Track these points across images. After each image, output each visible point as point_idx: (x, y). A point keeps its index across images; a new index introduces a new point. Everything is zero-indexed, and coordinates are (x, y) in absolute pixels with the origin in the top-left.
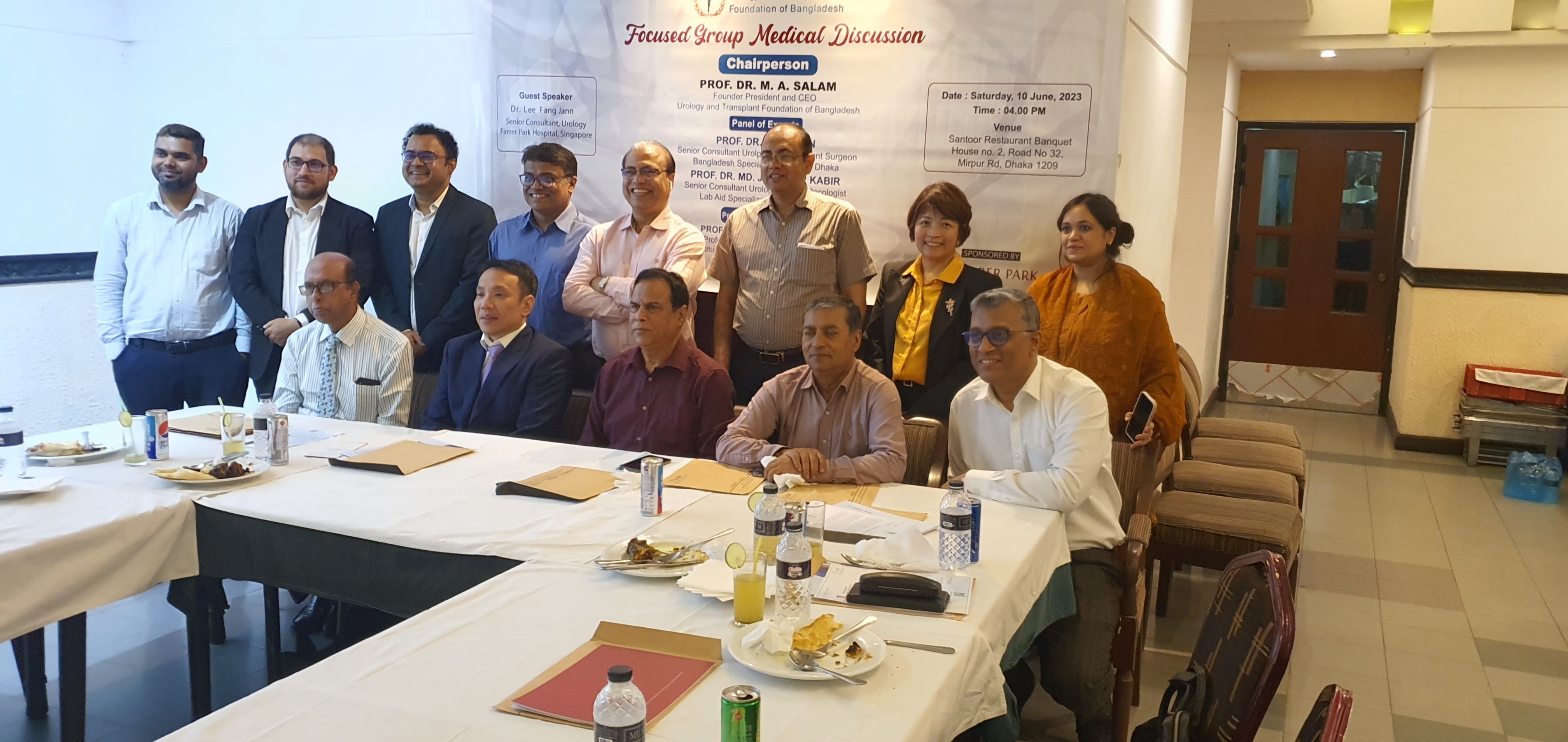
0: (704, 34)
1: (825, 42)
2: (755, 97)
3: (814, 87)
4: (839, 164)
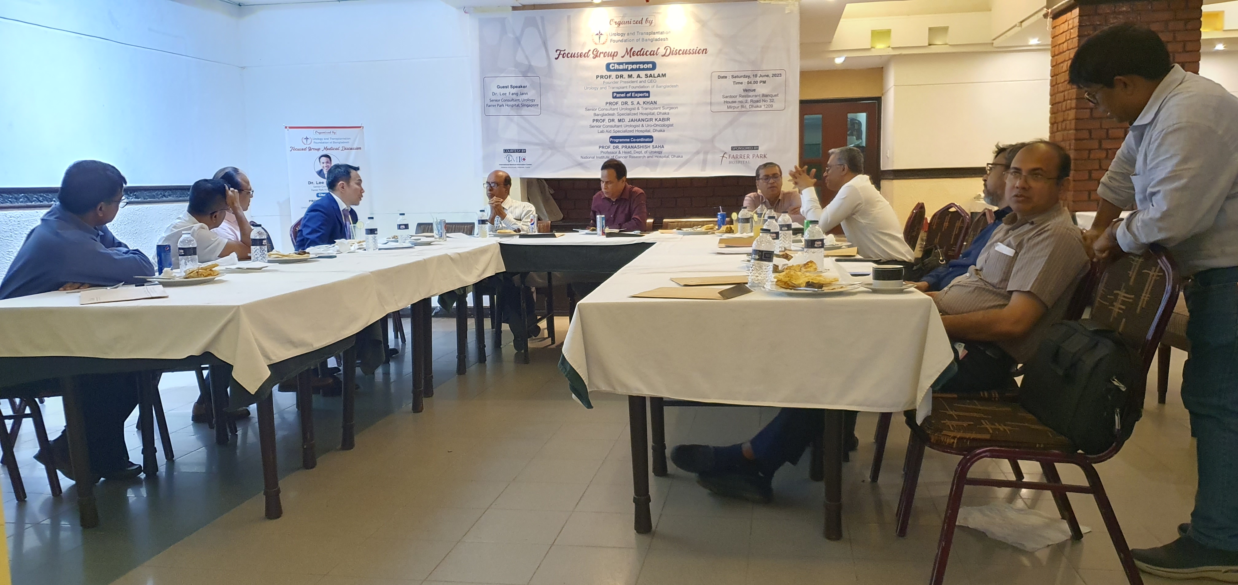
0: (597, 53)
1: (660, 55)
2: (625, 82)
3: (655, 76)
4: (669, 111)
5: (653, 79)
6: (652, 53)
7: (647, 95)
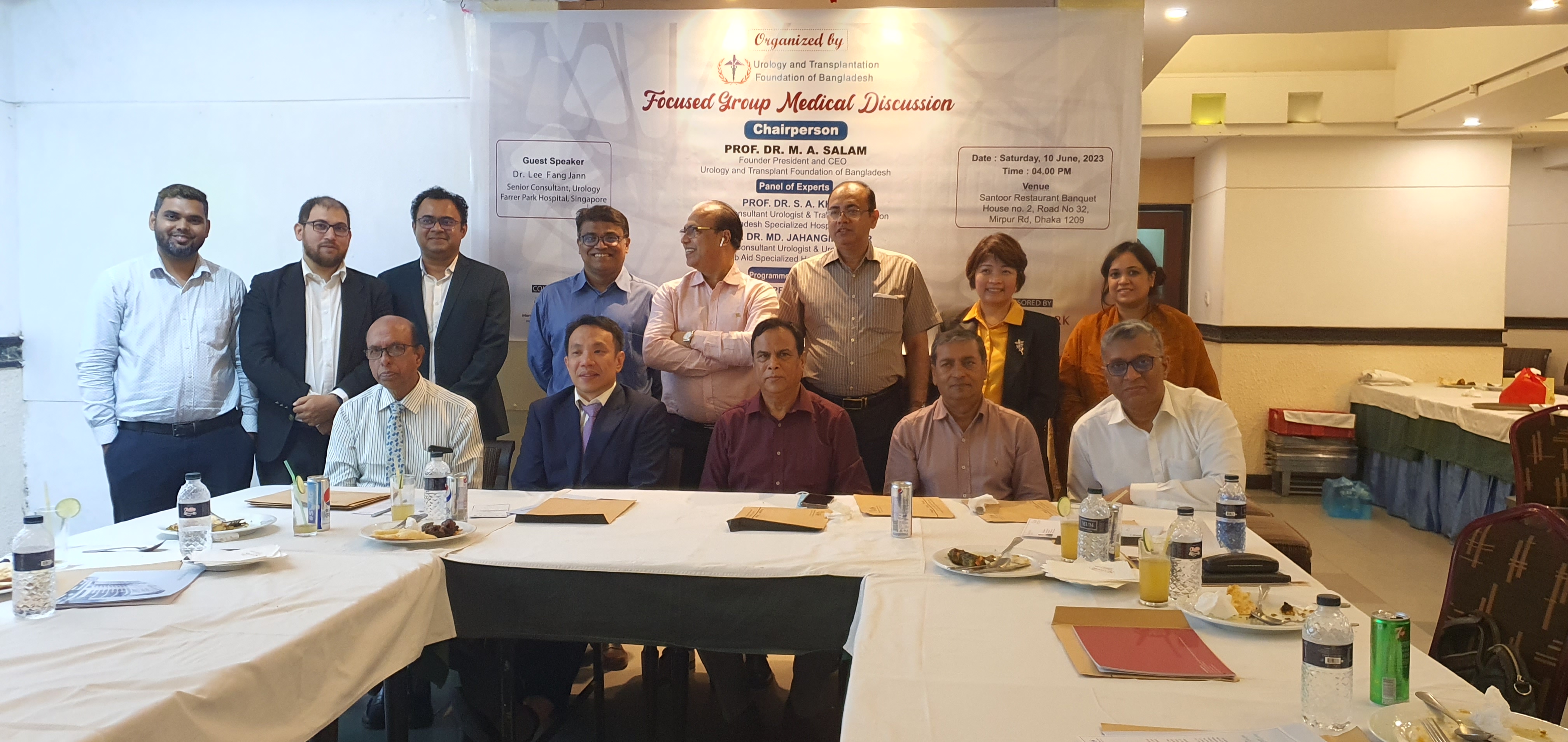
0: (729, 101)
1: (855, 109)
2: (784, 161)
3: (844, 152)
5: (840, 156)
6: (840, 105)
7: (827, 188)
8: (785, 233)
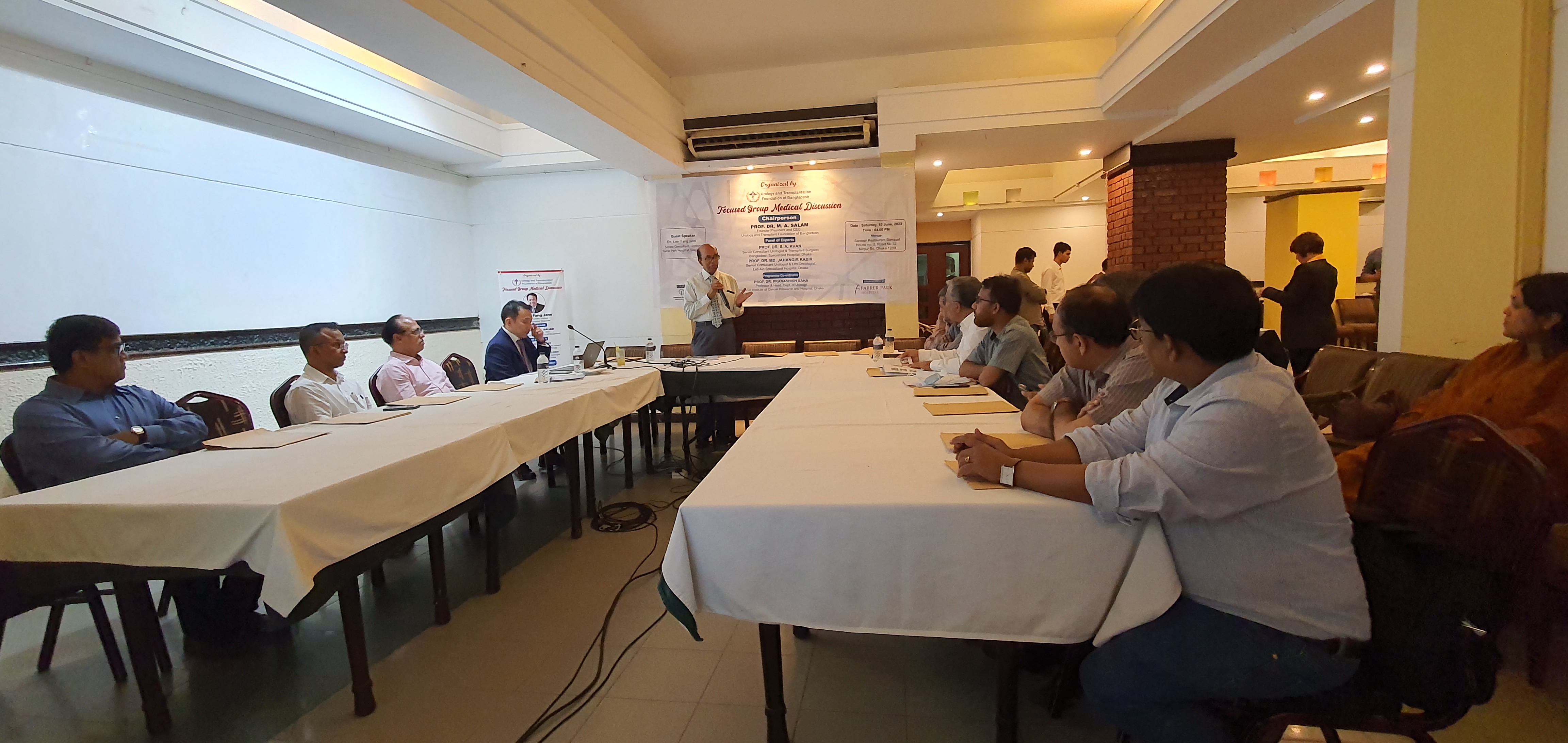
0: (752, 208)
1: (803, 209)
2: (775, 230)
4: (811, 253)
5: (798, 227)
6: (796, 208)
7: (793, 240)
8: (777, 259)
